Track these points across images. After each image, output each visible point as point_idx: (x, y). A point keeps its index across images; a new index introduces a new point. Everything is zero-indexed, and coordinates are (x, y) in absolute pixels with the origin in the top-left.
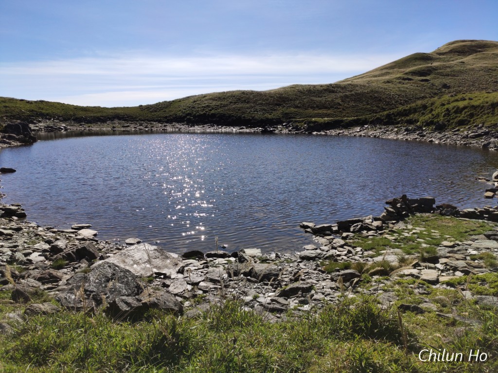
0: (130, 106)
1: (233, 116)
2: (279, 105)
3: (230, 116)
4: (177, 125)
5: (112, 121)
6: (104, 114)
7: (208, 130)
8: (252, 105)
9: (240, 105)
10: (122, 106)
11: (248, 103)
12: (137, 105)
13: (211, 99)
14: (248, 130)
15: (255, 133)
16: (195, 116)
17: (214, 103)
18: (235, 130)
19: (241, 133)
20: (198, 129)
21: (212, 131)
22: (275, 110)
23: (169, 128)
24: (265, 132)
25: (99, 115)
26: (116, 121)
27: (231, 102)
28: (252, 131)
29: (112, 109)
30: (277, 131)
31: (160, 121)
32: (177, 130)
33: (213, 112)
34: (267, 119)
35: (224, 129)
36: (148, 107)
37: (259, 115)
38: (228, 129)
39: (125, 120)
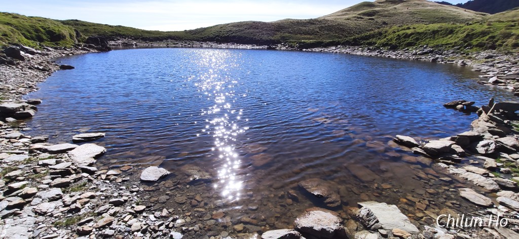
0: (178, 31)
1: (247, 37)
2: (278, 31)
3: (245, 38)
4: (210, 43)
5: (167, 40)
6: (162, 35)
7: (231, 47)
8: (261, 30)
9: (251, 31)
10: (173, 31)
11: (257, 29)
12: (183, 30)
13: (232, 26)
14: (258, 47)
15: (262, 49)
16: (221, 37)
17: (235, 29)
18: (249, 47)
19: (252, 49)
20: (223, 46)
21: (234, 47)
22: (276, 34)
23: (204, 45)
24: (269, 49)
25: (158, 36)
26: (169, 40)
27: (246, 28)
28: (261, 48)
29: (167, 32)
30: (278, 48)
31: (198, 41)
32: (210, 46)
33: (234, 34)
34: (271, 40)
35: (241, 47)
36: (191, 32)
37: (265, 37)
38: (244, 47)
39: (175, 40)
